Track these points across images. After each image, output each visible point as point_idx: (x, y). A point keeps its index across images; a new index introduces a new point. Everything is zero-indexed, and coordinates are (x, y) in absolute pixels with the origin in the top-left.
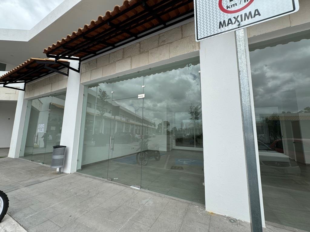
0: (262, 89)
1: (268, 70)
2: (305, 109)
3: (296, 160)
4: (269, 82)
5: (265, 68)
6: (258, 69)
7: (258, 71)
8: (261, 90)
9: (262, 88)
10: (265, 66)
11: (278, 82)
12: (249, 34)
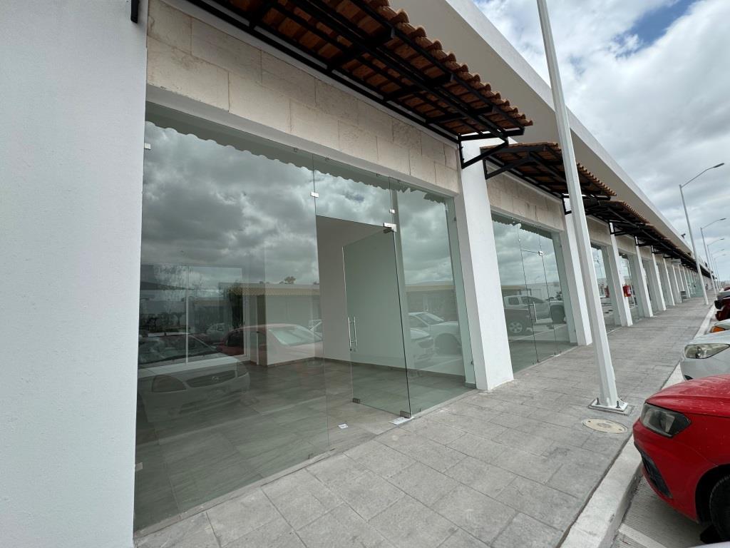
0: (236, 236)
1: (247, 203)
2: (286, 280)
3: (258, 363)
4: (247, 226)
5: (243, 198)
6: (231, 196)
7: (231, 200)
8: (233, 237)
9: (236, 233)
10: (242, 195)
11: (259, 230)
12: (152, 77)
